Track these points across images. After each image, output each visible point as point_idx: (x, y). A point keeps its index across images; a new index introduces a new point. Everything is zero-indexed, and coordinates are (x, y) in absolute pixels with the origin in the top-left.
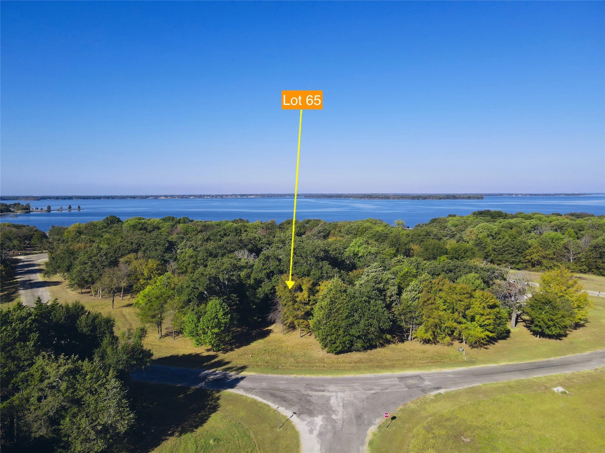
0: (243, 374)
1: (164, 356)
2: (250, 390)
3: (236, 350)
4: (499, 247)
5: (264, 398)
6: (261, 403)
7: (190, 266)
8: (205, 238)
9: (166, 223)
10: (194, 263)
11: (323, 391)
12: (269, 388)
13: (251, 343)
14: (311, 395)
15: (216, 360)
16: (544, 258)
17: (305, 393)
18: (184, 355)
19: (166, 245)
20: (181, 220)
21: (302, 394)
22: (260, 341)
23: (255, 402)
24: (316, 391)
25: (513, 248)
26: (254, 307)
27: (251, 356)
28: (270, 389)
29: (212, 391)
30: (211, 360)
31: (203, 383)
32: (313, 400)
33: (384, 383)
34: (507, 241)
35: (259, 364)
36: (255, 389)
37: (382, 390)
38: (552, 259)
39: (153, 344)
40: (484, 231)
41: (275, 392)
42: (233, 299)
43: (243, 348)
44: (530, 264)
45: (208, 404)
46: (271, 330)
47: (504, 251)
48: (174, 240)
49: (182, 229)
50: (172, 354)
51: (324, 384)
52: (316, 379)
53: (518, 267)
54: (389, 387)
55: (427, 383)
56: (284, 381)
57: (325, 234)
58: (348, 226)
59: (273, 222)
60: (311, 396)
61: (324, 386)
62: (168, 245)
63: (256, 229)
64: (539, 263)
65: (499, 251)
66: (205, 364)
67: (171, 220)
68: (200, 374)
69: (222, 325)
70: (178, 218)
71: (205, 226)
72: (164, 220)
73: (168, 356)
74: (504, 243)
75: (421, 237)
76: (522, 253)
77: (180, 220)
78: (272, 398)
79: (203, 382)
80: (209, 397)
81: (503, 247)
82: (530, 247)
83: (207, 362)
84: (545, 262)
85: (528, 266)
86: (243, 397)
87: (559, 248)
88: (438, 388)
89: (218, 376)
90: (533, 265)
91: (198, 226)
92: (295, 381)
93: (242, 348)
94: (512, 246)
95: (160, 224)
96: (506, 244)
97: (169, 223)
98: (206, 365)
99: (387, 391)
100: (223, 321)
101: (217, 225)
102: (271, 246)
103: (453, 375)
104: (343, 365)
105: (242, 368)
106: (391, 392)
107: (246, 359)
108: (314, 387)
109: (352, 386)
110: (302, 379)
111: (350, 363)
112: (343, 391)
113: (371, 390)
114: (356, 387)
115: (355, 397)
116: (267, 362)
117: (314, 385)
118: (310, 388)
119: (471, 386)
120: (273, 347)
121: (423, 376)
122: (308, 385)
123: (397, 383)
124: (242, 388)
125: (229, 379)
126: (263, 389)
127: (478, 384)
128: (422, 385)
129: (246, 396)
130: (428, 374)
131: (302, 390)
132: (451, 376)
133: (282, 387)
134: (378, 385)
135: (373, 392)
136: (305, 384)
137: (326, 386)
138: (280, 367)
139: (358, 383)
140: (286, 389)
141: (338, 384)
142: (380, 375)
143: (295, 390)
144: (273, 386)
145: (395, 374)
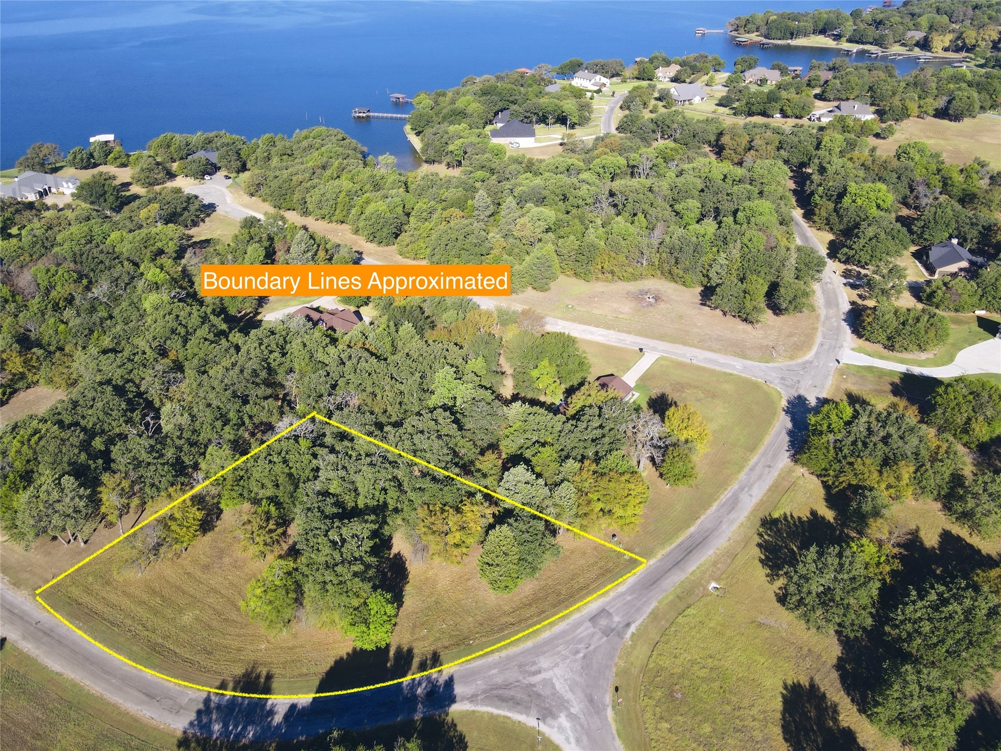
0: (445, 670)
2: (474, 699)
5: (497, 707)
6: (498, 716)
11: (539, 672)
12: (490, 687)
14: (533, 683)
15: (392, 652)
17: (526, 682)
18: (348, 655)
21: (525, 685)
22: (409, 589)
23: (492, 716)
24: (534, 676)
27: (424, 630)
28: (492, 689)
29: (440, 716)
31: (420, 706)
32: (539, 689)
33: (582, 635)
35: (446, 644)
36: (478, 695)
37: (586, 648)
38: (624, 265)
45: (452, 738)
46: (399, 554)
50: (334, 659)
51: (533, 660)
52: (521, 653)
53: (586, 277)
54: (590, 640)
55: (616, 619)
56: (494, 668)
60: (534, 685)
61: (534, 663)
64: (611, 272)
66: (388, 664)
68: (402, 688)
73: (333, 664)
78: (504, 704)
80: (444, 726)
83: (387, 661)
84: (616, 270)
86: (477, 714)
87: (632, 250)
88: (628, 625)
89: (424, 685)
92: (505, 665)
98: (390, 666)
99: (592, 648)
103: (630, 595)
104: (528, 613)
105: (435, 660)
106: (595, 650)
107: (424, 638)
108: (527, 668)
109: (559, 652)
110: (509, 659)
111: (530, 605)
112: (557, 665)
113: (577, 652)
114: (563, 652)
115: (572, 671)
116: (451, 636)
117: (525, 665)
118: (526, 672)
119: (650, 610)
120: (433, 599)
121: (607, 608)
122: (520, 666)
123: (592, 629)
124: (464, 698)
125: (440, 687)
126: (484, 692)
127: (654, 605)
128: (614, 626)
129: (478, 712)
130: (610, 602)
131: (521, 678)
132: (629, 598)
133: (499, 680)
134: (580, 641)
135: (581, 655)
136: (517, 667)
137: (537, 661)
138: (471, 642)
139: (561, 645)
140: (506, 683)
141: (545, 653)
142: (572, 622)
143: (516, 682)
144: (490, 684)
145: (584, 614)
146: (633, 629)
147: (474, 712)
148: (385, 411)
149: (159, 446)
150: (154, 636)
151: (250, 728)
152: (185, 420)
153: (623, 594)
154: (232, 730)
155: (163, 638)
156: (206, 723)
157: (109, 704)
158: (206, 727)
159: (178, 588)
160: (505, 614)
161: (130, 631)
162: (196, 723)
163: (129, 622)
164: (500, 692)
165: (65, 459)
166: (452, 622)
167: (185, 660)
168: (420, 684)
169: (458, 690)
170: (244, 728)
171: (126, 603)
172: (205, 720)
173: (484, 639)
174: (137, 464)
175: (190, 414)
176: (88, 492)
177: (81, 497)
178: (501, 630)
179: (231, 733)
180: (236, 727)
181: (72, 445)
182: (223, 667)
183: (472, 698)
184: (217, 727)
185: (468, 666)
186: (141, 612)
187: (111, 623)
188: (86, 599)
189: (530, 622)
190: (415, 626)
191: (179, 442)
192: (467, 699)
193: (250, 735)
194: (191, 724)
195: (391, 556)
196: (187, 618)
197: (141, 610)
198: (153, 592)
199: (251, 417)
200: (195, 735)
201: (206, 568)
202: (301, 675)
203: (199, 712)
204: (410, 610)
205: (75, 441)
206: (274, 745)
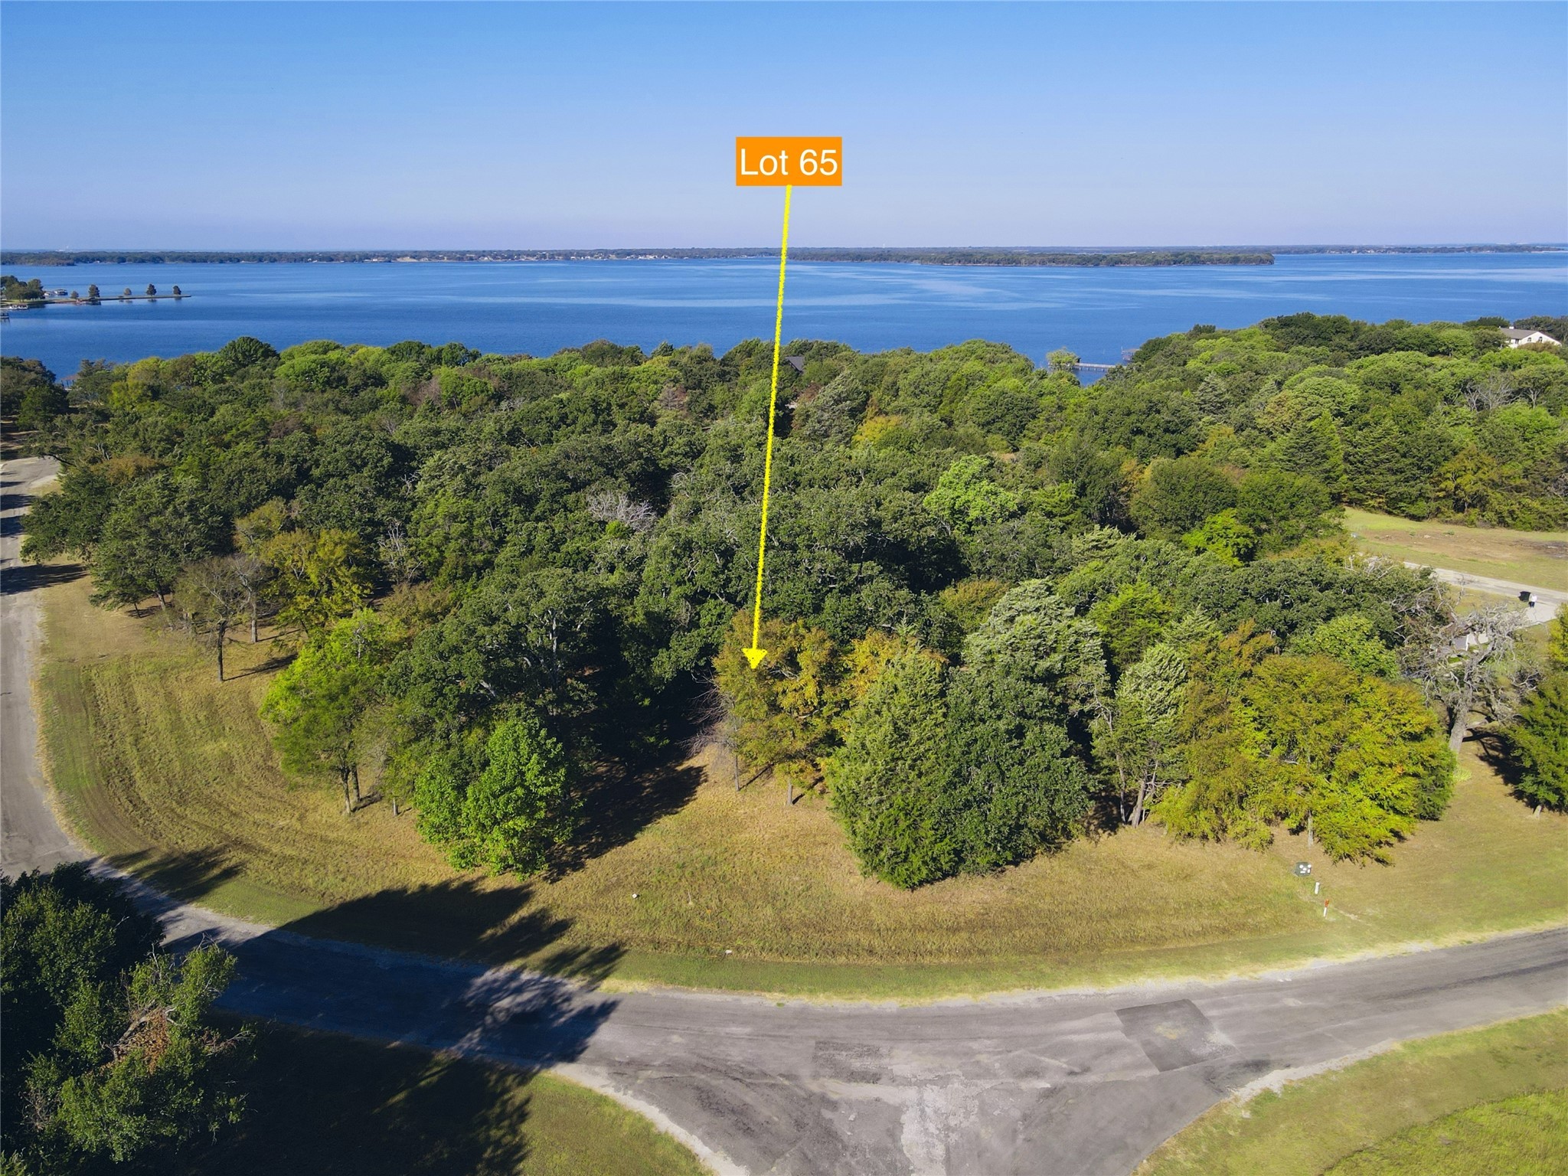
0: (612, 986)
1: (359, 895)
2: (630, 1071)
3: (590, 863)
4: (1363, 450)
5: (677, 1116)
6: (665, 1138)
7: (452, 545)
8: (507, 428)
9: (400, 363)
10: (462, 535)
11: (874, 1078)
12: (695, 1060)
13: (638, 835)
14: (834, 1097)
15: (524, 912)
16: (1494, 485)
17: (814, 1087)
18: (424, 887)
19: (385, 462)
20: (444, 354)
21: (802, 1094)
22: (667, 822)
23: (646, 1134)
24: (849, 1081)
25: (1404, 456)
26: (647, 702)
27: (635, 896)
28: (696, 1067)
29: (504, 1075)
30: (507, 916)
31: (476, 1035)
32: (843, 1123)
33: (1075, 1038)
34: (1387, 432)
35: (662, 934)
36: (647, 1066)
37: (1072, 1073)
38: (1518, 489)
39: (332, 836)
40: (1321, 400)
41: (714, 1082)
42: (577, 698)
43: (611, 856)
44: (1450, 502)
45: (488, 1142)
46: (699, 769)
47: (1377, 464)
48: (410, 443)
49: (444, 387)
50: (387, 885)
51: (876, 1043)
52: (849, 1017)
53: (1412, 510)
54: (1096, 1057)
55: (1219, 1038)
56: (744, 1023)
57: (854, 404)
58: (918, 371)
59: (705, 350)
60: (834, 1105)
61: (873, 1052)
62: (391, 460)
63: (656, 382)
64: (1479, 501)
65: (1362, 463)
66: (489, 932)
67: (413, 352)
68: (469, 986)
69: (539, 804)
70: (435, 348)
71: (509, 376)
72: (393, 353)
73: (374, 893)
74: (1378, 440)
75: (1133, 417)
76: (1430, 469)
77: (440, 351)
78: (705, 1117)
79: (475, 1028)
80: (492, 1105)
81: (1374, 451)
82: (1455, 454)
83: (494, 926)
84: (1495, 497)
85: (1443, 509)
86: (607, 1110)
87: (1543, 457)
88: (1259, 1066)
89: (526, 996)
90: (1459, 507)
91: (490, 378)
92: (780, 1027)
93: (608, 855)
94: (1403, 449)
95: (383, 364)
96: (1385, 441)
97: (409, 364)
98: (492, 936)
99: (1091, 1078)
100: (545, 791)
101: (546, 371)
102: (698, 462)
103: (1301, 996)
104: (934, 943)
105: (607, 959)
106: (1102, 1086)
108: (842, 1057)
109: (969, 1053)
110: (804, 1017)
111: (955, 930)
112: (942, 1081)
113: (1033, 1072)
114: (983, 1058)
115: (983, 1111)
116: (688, 926)
117: (843, 1048)
118: (831, 1062)
119: (1366, 1054)
120: (708, 852)
121: (1199, 1002)
122: (823, 1044)
123: (1118, 1036)
124: (603, 1060)
125: (562, 1014)
126: (672, 1065)
127: (1389, 1045)
128: (1204, 1051)
129: (615, 1105)
130: (1216, 991)
131: (805, 1072)
132: (1292, 1002)
133: (738, 1054)
134: (1058, 1051)
135: (1044, 1084)
136: (813, 1043)
137: (884, 1051)
138: (728, 952)
139: (988, 1038)
140: (750, 1068)
141: (922, 1040)
142: (1058, 998)
143: (781, 1075)
144: (704, 1053)
145: (1108, 992)
146: (1273, 1080)
147: (602, 1100)
150: (132, 754)
153: (1275, 987)
155: (142, 762)
160: (868, 927)
163: (124, 728)
164: (718, 1082)
166: (714, 904)
167: (132, 799)
169: (606, 1036)
171: (153, 706)
178: (832, 953)
183: (624, 1069)
185: (678, 995)
186: (158, 723)
187: (99, 722)
188: (108, 688)
190: (617, 884)
192: (611, 1063)
195: (679, 768)
196: (213, 748)
197: (160, 719)
198: (208, 705)
202: (292, 887)
204: (637, 855)
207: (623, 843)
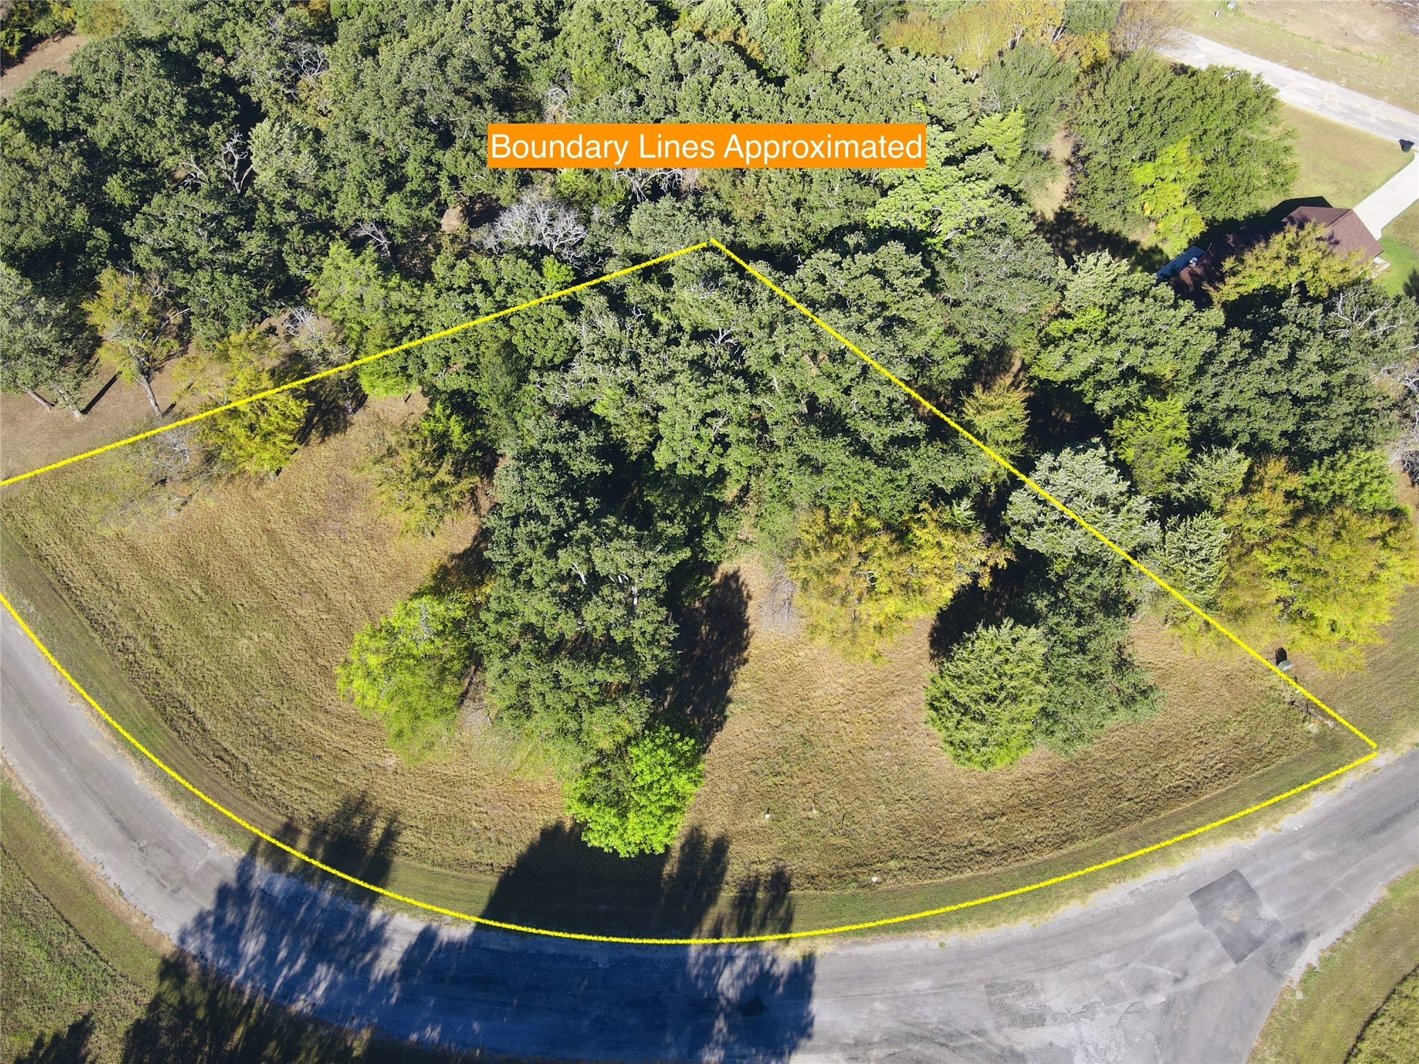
0: (800, 939)
2: (859, 1052)
11: (1039, 1017)
12: (904, 1029)
14: (1020, 1048)
17: (1000, 1040)
21: (996, 1050)
22: (743, 686)
24: (1024, 1027)
28: (910, 1037)
31: (722, 1023)
33: (1169, 937)
35: (810, 863)
36: (869, 1045)
37: (1177, 981)
41: (927, 1051)
51: (1029, 977)
52: (999, 949)
54: (1188, 957)
55: (1269, 911)
56: (923, 976)
60: (1023, 1058)
61: (1030, 989)
68: (684, 968)
79: (717, 1016)
88: (1299, 939)
92: (952, 973)
93: (713, 748)
99: (1191, 984)
103: (1313, 846)
104: (1027, 831)
105: (778, 892)
106: (1201, 991)
107: (760, 836)
108: (1009, 998)
109: (1099, 974)
110: (965, 956)
111: (1038, 807)
112: (1088, 1011)
113: (1149, 987)
114: (1111, 977)
115: (1129, 1043)
116: (827, 848)
117: (1007, 988)
118: (1004, 1009)
119: (1364, 906)
120: (799, 729)
121: (1245, 871)
122: (991, 987)
123: (1195, 927)
124: (833, 1044)
125: (777, 981)
126: (889, 1040)
127: (1377, 891)
128: (1259, 931)
130: (1254, 854)
131: (988, 1024)
132: (1309, 855)
133: (931, 1013)
134: (1161, 954)
135: (1160, 998)
136: (982, 987)
137: (1037, 985)
138: (875, 879)
139: (1108, 952)
140: (948, 1029)
141: (1062, 966)
142: (1144, 889)
143: (973, 1032)
144: (907, 1018)
145: (1178, 873)
146: (1311, 954)
148: (759, 218)
149: (232, 221)
150: (168, 674)
151: (322, 971)
152: (304, 165)
153: (1294, 839)
154: (283, 964)
155: (187, 684)
156: (232, 927)
157: (40, 827)
158: (228, 937)
159: (242, 565)
160: (969, 817)
161: (125, 650)
162: (211, 920)
163: (127, 626)
164: (930, 1050)
165: (40, 216)
166: (833, 807)
167: (223, 755)
168: (730, 959)
169: (823, 1010)
170: (309, 970)
171: (132, 577)
172: (230, 918)
173: (908, 881)
174: (179, 258)
175: (315, 152)
176: (60, 309)
177: (40, 321)
178: (955, 865)
179: (278, 972)
180: (291, 959)
181: (52, 185)
182: (296, 793)
183: (854, 1051)
184: (252, 946)
185: (858, 950)
186: (157, 607)
187: (93, 622)
188: (56, 549)
189: (1033, 859)
190: (742, 797)
191: (281, 217)
192: (844, 1048)
193: (319, 993)
194: (201, 920)
196: (246, 648)
197: (157, 603)
198: (191, 564)
199: (454, 181)
200: (201, 955)
201: (311, 525)
202: (460, 864)
203: (223, 894)
204: (740, 745)
205: (58, 175)
206: (366, 1034)
207: (720, 725)
